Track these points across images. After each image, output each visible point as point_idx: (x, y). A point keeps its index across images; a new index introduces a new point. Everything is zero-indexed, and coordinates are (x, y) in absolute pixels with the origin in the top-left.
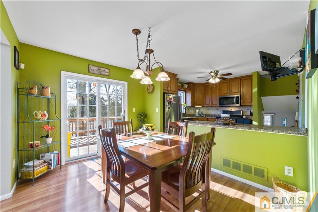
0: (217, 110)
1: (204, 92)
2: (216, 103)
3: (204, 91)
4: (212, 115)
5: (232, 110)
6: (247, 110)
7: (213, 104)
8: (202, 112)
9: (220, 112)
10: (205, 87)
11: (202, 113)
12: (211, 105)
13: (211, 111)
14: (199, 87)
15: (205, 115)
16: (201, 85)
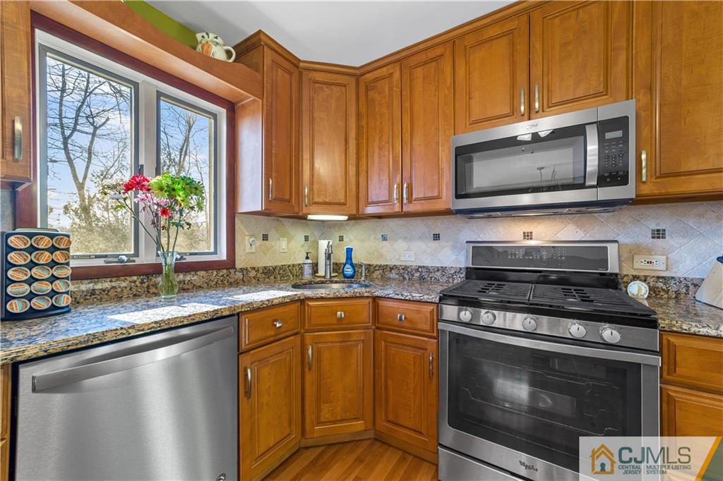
0: (436, 237)
1: (359, 128)
2: (436, 194)
3: (358, 115)
4: (405, 268)
5: (528, 236)
6: (647, 240)
7: (410, 200)
8: (349, 251)
9: (454, 247)
10: (362, 89)
11: (349, 258)
12: (397, 209)
13: (401, 245)
14: (327, 90)
15: (369, 267)
16: (341, 79)
